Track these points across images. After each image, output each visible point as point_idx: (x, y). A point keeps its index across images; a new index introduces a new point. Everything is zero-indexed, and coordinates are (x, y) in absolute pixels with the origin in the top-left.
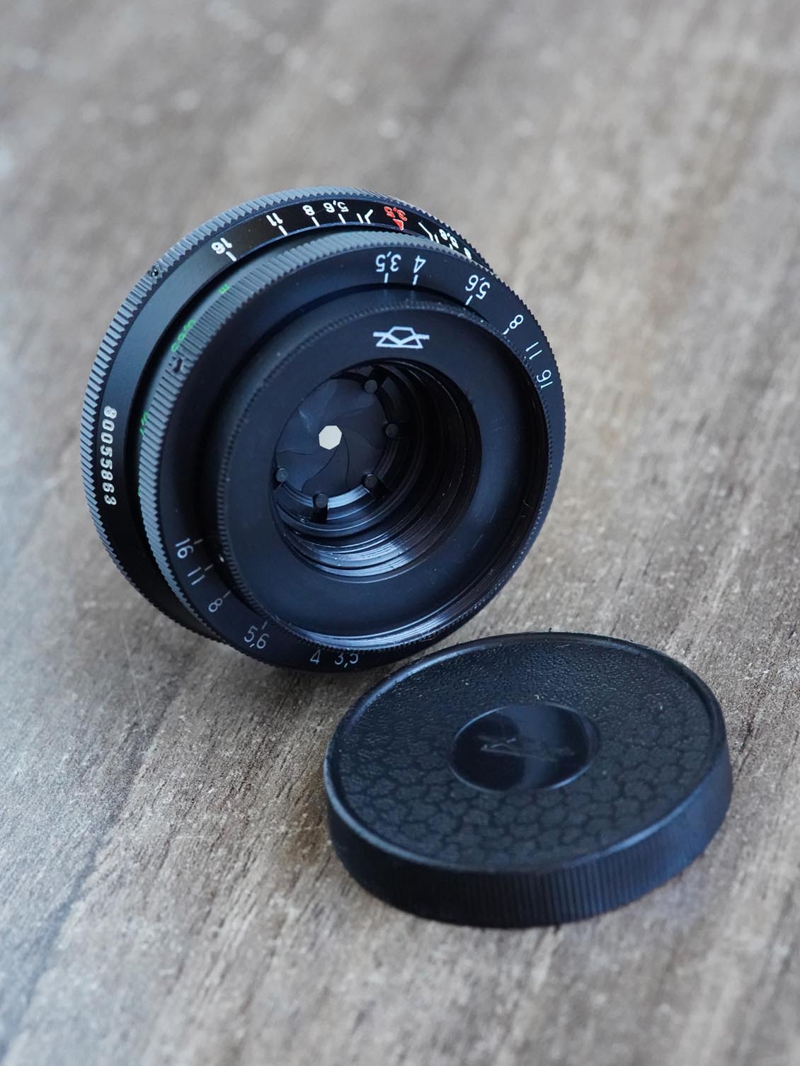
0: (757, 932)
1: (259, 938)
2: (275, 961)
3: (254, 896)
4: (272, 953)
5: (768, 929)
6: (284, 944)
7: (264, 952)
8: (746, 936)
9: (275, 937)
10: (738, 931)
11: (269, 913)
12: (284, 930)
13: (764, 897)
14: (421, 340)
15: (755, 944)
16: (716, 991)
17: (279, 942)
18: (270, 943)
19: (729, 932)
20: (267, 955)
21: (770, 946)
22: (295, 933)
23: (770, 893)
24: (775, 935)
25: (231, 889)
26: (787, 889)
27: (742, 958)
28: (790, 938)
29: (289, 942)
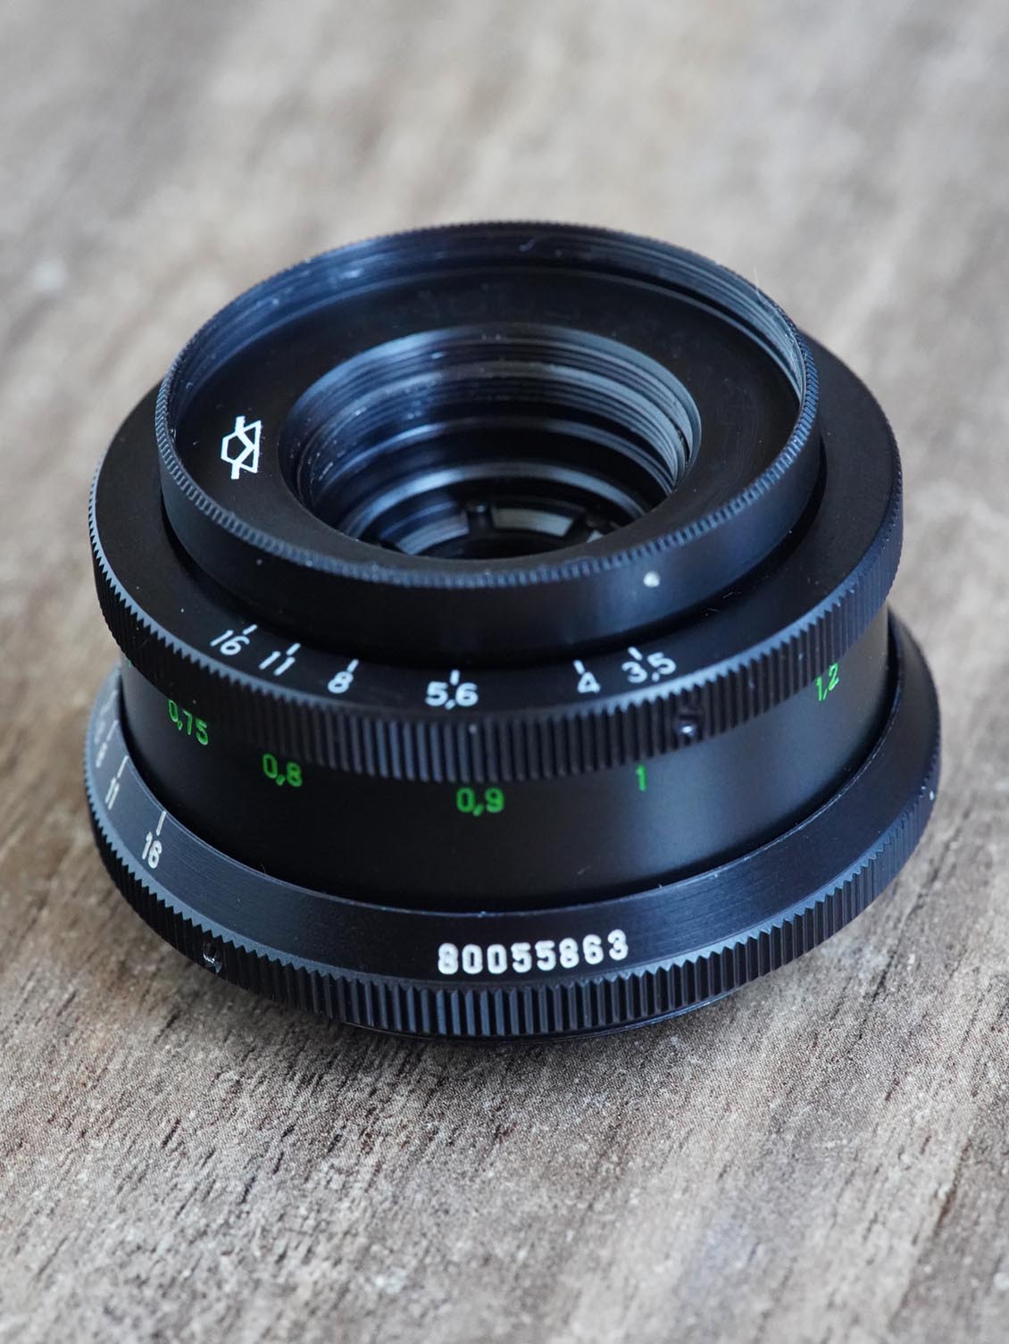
1: (23, 875)
3: (21, 808)
6: (62, 888)
7: (29, 898)
9: (49, 877)
11: (42, 837)
12: (65, 866)
17: (54, 884)
20: (31, 905)
22: (81, 874)
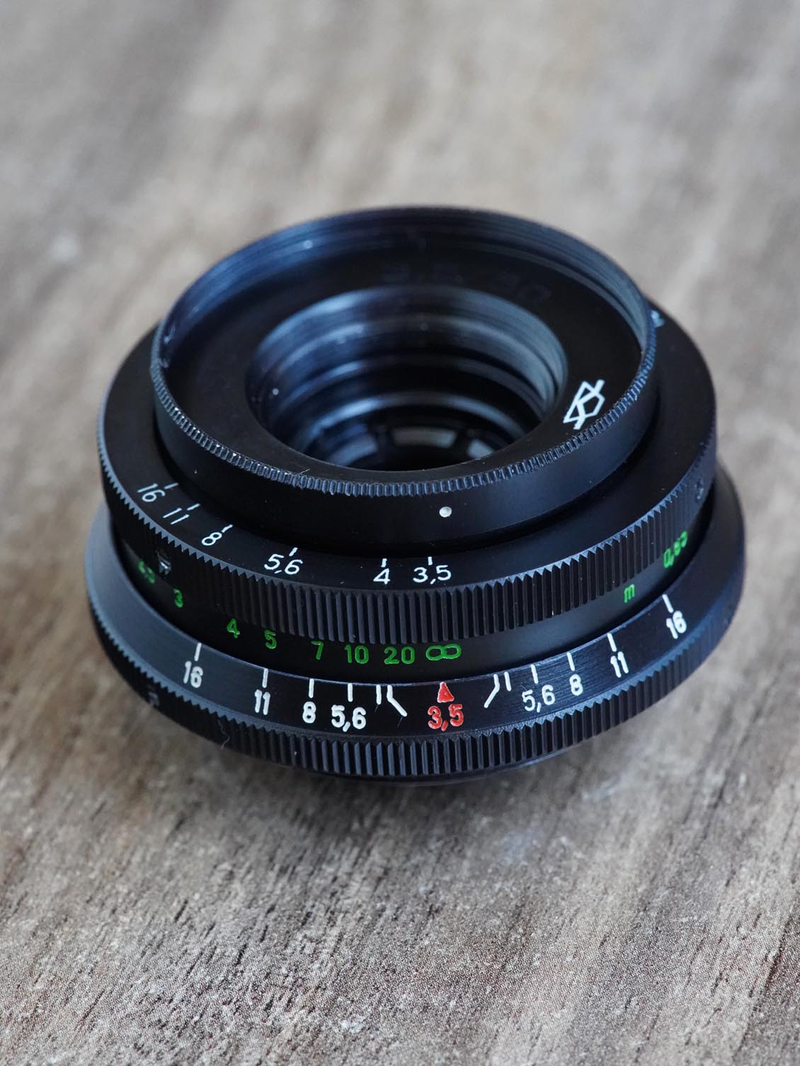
0: (685, 752)
2: (79, 743)
4: (76, 732)
5: (699, 750)
6: (91, 722)
8: (671, 757)
9: (81, 714)
10: (662, 749)
12: (93, 705)
13: (697, 709)
14: (575, 422)
15: (683, 768)
16: (629, 823)
18: (74, 720)
19: (650, 750)
20: (68, 735)
21: (701, 772)
22: (104, 711)
23: (705, 705)
24: (708, 758)
25: (29, 649)
26: (726, 700)
27: (663, 784)
28: (726, 764)
29: (98, 719)
